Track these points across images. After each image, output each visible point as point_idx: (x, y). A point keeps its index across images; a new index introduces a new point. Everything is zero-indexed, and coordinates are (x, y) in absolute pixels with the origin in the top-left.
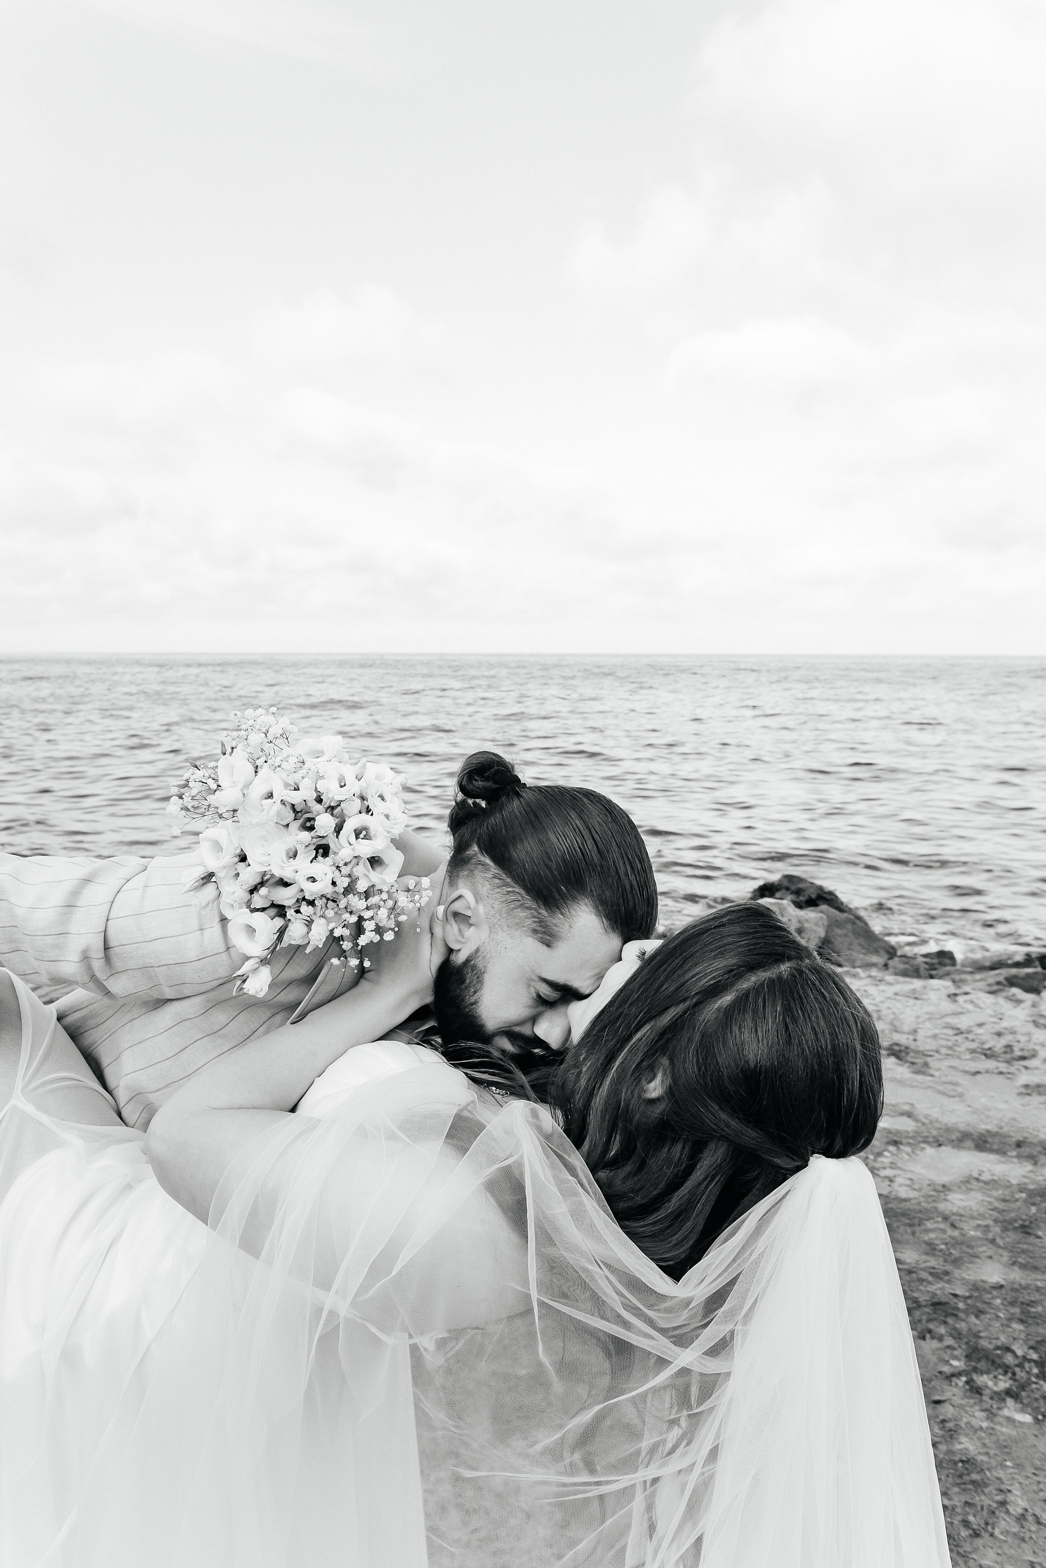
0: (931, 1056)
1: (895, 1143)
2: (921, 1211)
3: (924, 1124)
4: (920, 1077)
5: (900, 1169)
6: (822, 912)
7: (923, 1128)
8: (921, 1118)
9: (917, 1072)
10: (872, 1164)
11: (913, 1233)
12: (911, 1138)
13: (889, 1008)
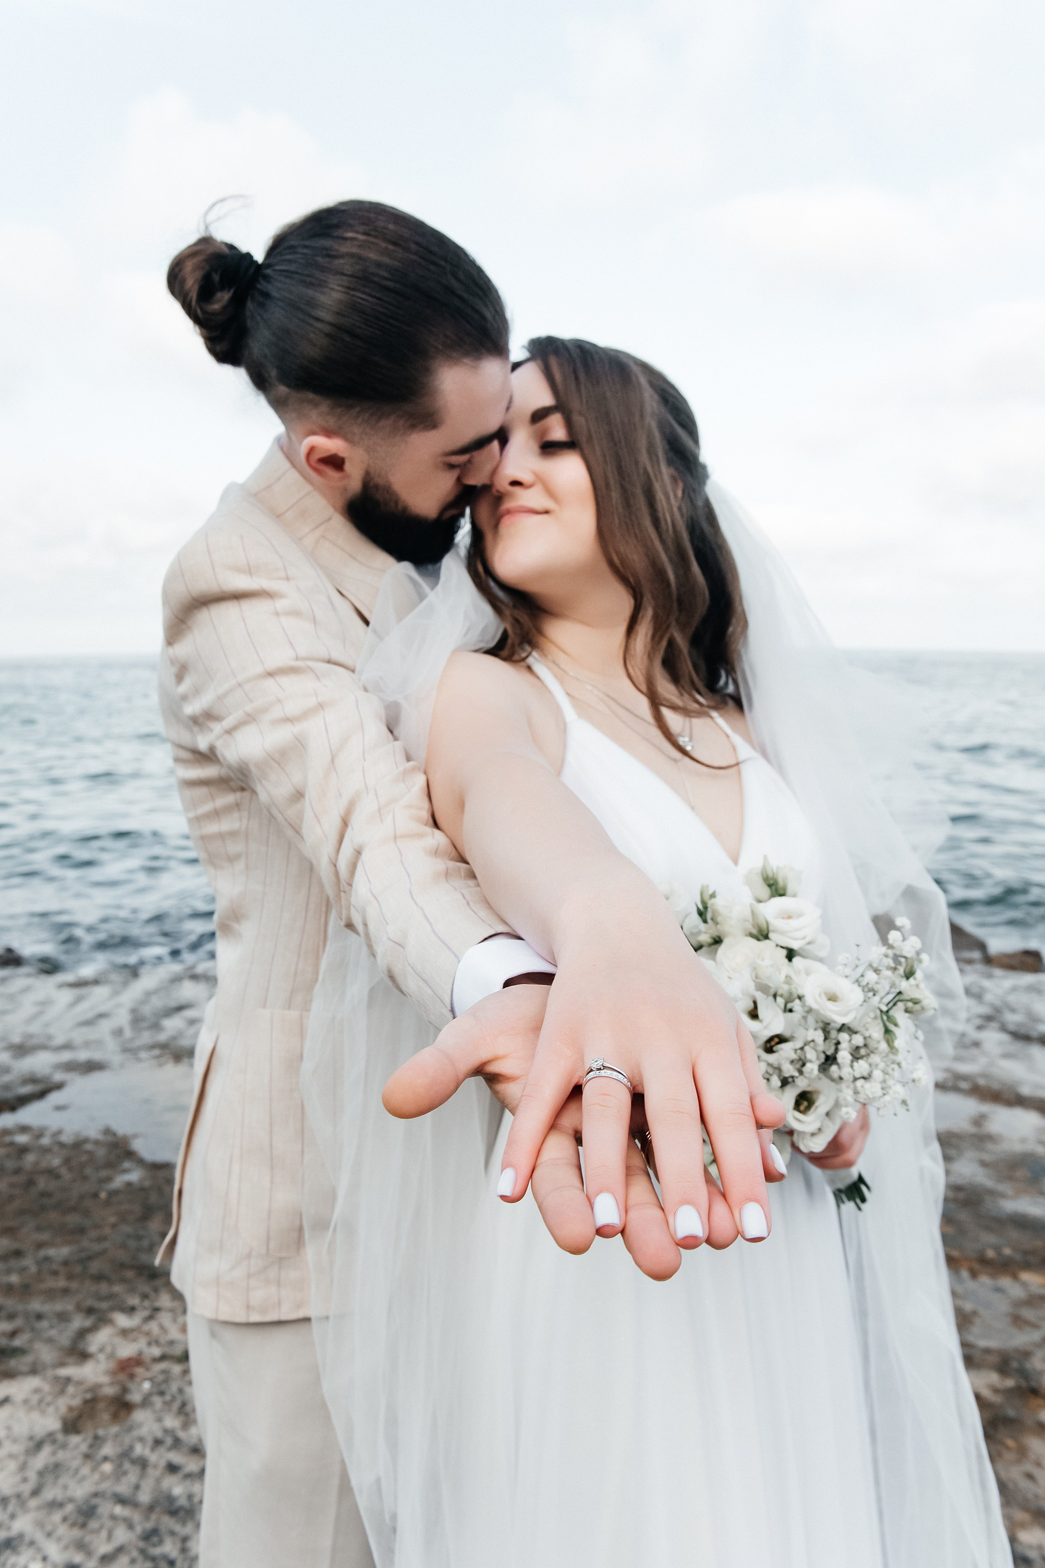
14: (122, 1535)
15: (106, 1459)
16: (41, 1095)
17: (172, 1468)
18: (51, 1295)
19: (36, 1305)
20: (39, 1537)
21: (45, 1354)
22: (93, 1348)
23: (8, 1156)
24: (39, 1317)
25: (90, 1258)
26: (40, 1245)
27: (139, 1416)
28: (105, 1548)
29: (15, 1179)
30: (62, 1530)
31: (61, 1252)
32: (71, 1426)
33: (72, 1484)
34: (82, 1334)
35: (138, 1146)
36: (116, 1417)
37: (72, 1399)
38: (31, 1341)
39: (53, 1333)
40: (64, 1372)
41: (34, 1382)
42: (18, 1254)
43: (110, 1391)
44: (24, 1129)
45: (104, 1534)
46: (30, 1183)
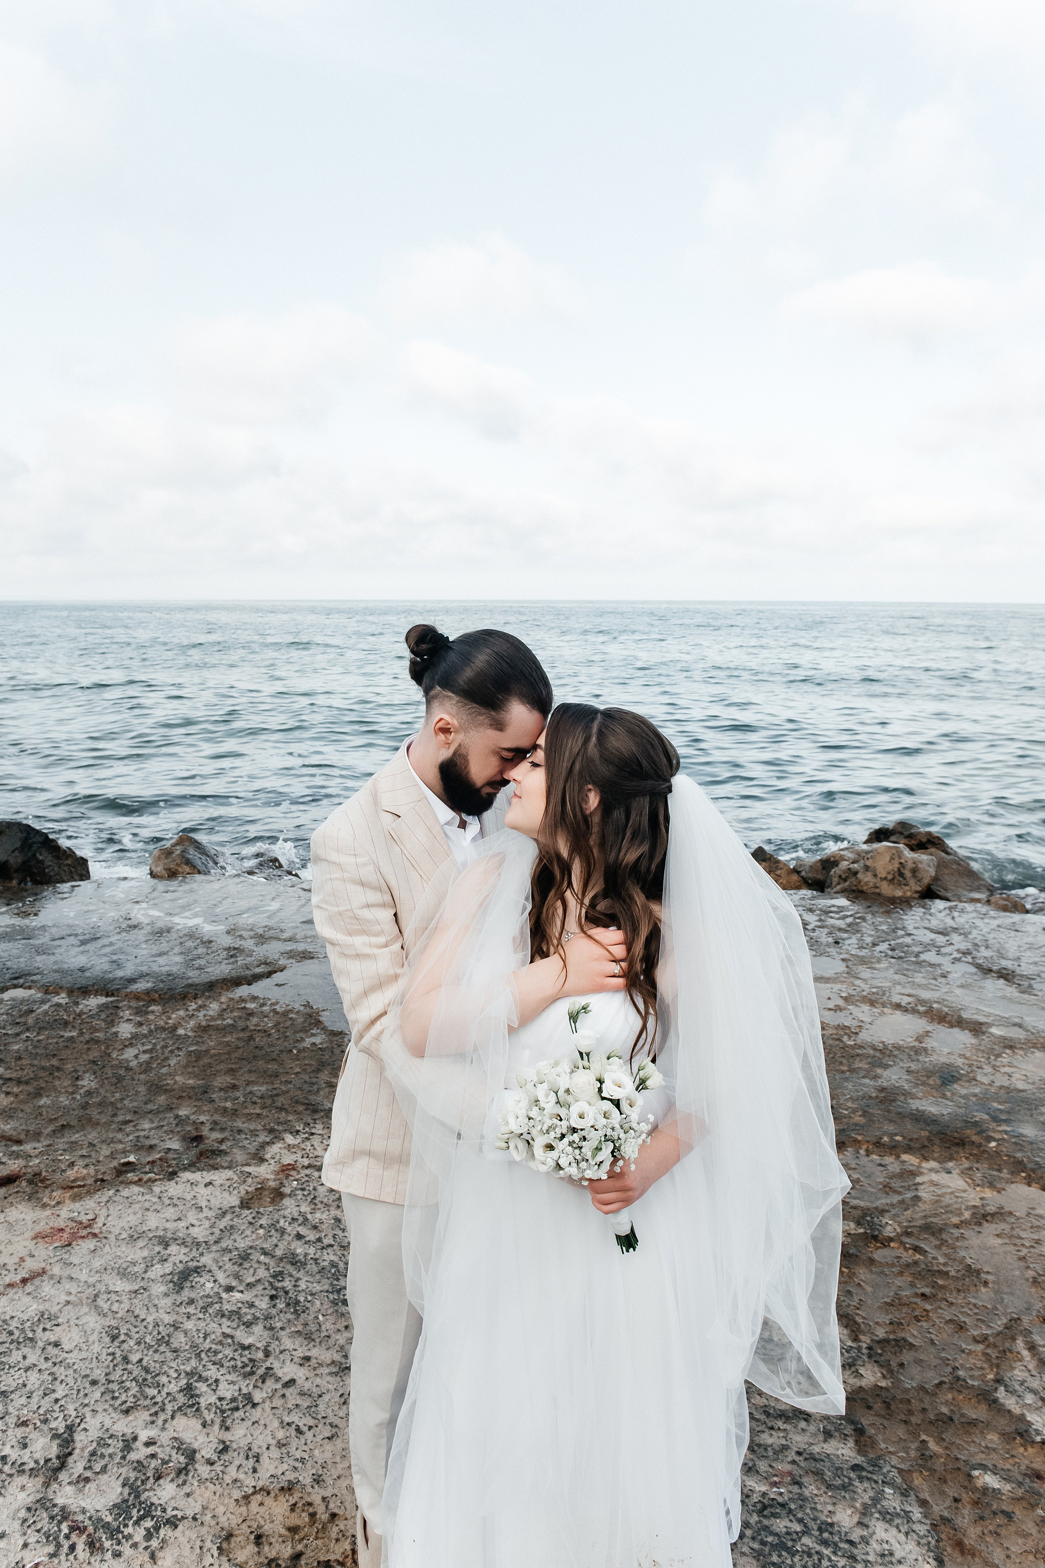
0: (1034, 979)
1: (1011, 1047)
2: (1036, 1100)
3: (1032, 1033)
4: (1026, 996)
5: (1016, 1067)
6: (931, 854)
7: (1032, 1037)
8: (1029, 1028)
9: (1023, 992)
10: (993, 1063)
11: (1031, 1116)
12: (1023, 1044)
13: (995, 938)
14: (262, 1273)
15: (261, 1226)
16: (269, 974)
17: (299, 1237)
18: (249, 1117)
19: (239, 1124)
20: (214, 1268)
21: (239, 1156)
22: (268, 1156)
23: (240, 1018)
24: (240, 1131)
25: (277, 1095)
26: (248, 1083)
27: (287, 1202)
28: (251, 1280)
29: (241, 1035)
30: (228, 1265)
31: (260, 1089)
32: (245, 1204)
33: (239, 1239)
34: (263, 1145)
35: (325, 1017)
36: (273, 1201)
37: (250, 1186)
38: (232, 1147)
39: (246, 1142)
40: (247, 1169)
41: (229, 1173)
42: (234, 1087)
43: (272, 1184)
44: (254, 998)
45: (252, 1271)
46: (251, 1038)
